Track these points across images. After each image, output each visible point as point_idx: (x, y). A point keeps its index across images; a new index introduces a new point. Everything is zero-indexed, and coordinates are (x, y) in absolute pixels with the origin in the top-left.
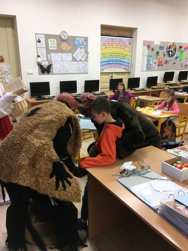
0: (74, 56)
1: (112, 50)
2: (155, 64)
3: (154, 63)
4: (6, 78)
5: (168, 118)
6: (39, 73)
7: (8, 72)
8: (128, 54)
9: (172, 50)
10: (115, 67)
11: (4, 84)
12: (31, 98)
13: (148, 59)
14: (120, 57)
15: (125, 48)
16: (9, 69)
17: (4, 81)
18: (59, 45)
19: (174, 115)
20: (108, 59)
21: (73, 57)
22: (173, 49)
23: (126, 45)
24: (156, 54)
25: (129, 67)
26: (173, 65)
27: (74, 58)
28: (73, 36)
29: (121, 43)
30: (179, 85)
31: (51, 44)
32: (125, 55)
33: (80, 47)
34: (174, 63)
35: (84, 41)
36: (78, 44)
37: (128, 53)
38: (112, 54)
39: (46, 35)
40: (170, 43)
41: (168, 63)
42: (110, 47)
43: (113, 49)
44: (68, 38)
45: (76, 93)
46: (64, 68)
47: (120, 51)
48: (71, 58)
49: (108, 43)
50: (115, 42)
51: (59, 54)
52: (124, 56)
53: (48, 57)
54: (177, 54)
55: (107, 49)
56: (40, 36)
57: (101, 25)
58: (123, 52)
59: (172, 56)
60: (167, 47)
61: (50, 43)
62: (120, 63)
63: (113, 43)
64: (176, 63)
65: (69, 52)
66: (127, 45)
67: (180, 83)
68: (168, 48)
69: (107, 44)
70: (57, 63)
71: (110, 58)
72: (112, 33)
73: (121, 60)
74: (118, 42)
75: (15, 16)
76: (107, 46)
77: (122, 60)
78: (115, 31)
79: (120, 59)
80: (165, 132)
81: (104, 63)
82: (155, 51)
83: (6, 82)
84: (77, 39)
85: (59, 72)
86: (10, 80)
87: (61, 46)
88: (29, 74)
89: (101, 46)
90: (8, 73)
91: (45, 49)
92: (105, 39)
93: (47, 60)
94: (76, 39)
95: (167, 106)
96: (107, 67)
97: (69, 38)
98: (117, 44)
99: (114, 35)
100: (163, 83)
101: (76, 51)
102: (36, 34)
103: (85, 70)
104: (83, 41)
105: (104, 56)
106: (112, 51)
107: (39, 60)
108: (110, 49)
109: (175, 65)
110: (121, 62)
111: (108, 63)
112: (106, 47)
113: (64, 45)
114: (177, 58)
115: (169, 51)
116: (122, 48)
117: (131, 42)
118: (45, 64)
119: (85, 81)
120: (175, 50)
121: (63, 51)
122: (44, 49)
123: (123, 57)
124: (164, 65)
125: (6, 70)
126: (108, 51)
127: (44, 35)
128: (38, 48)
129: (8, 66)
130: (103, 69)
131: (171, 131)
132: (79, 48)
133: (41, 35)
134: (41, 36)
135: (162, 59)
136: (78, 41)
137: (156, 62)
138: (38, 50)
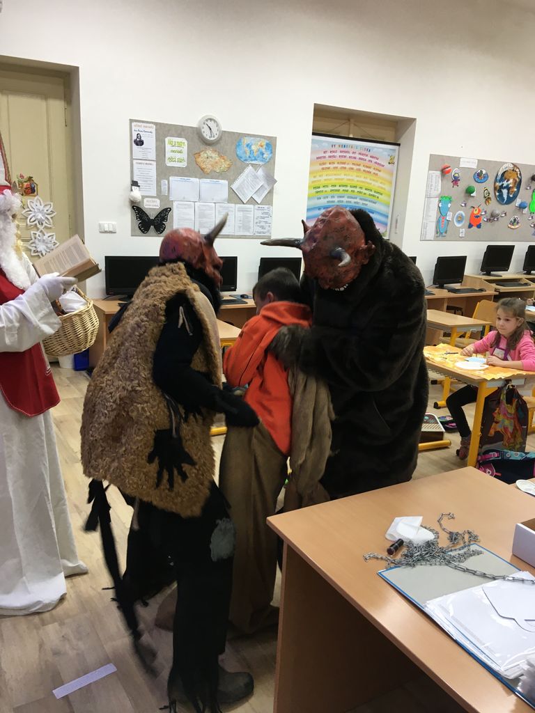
0: (234, 187)
1: (343, 176)
2: (459, 221)
3: (458, 217)
4: (39, 240)
5: (507, 381)
6: (133, 230)
7: (44, 223)
8: (384, 189)
9: (511, 186)
11: (32, 256)
12: (105, 299)
13: (440, 206)
14: (362, 195)
15: (377, 172)
16: (48, 214)
17: (33, 249)
18: (193, 155)
19: (524, 373)
20: (327, 200)
21: (231, 191)
22: (511, 181)
23: (382, 164)
24: (463, 194)
25: (386, 224)
26: (509, 225)
27: (234, 195)
28: (234, 133)
29: (368, 158)
30: (526, 284)
31: (173, 151)
32: (377, 193)
33: (252, 165)
34: (515, 222)
35: (264, 147)
36: (248, 154)
37: (386, 187)
38: (342, 188)
39: (158, 126)
40: (505, 166)
41: (496, 219)
42: (336, 168)
43: (343, 172)
44: (221, 137)
45: (235, 290)
46: (205, 220)
47: (364, 180)
48: (225, 194)
49: (330, 157)
50: (351, 155)
51: (193, 179)
52: (374, 196)
53: (162, 188)
54: (523, 195)
55: (329, 172)
56: (142, 127)
57: (315, 104)
58: (371, 184)
59: (510, 200)
60: (495, 175)
61: (168, 148)
63: (345, 157)
64: (518, 223)
65: (221, 175)
66: (383, 166)
67: (527, 279)
68: (498, 178)
69: (328, 160)
70: (185, 205)
71: (333, 199)
72: (343, 130)
74: (358, 156)
75: (77, 68)
76: (328, 166)
77: (366, 205)
78: (352, 125)
79: (361, 202)
80: (497, 423)
81: (317, 212)
82: (463, 185)
83: (39, 250)
84: (246, 141)
86: (49, 245)
87: (199, 160)
88: (106, 232)
89: (312, 163)
90: (46, 227)
91: (155, 163)
92: (324, 144)
93: (159, 195)
94: (242, 141)
95: (503, 344)
97: (223, 138)
98: (357, 161)
99: (349, 134)
100: (480, 274)
101: (240, 173)
102: (131, 121)
103: (263, 227)
104: (262, 146)
105: (317, 192)
106: (342, 179)
107: (137, 194)
108: (336, 172)
109: (517, 226)
113: (209, 157)
114: (522, 207)
115: (502, 187)
116: (368, 172)
117: (394, 158)
118: (152, 206)
119: (262, 258)
120: (518, 185)
121: (203, 173)
122: (151, 164)
123: (371, 198)
124: (486, 226)
125: (40, 216)
126: (330, 177)
127: (154, 126)
128: (135, 162)
129: (46, 205)
131: (513, 418)
132: (251, 167)
133: (145, 124)
134: (146, 127)
135: (481, 208)
136: (247, 146)
137: (464, 215)
138: (135, 166)
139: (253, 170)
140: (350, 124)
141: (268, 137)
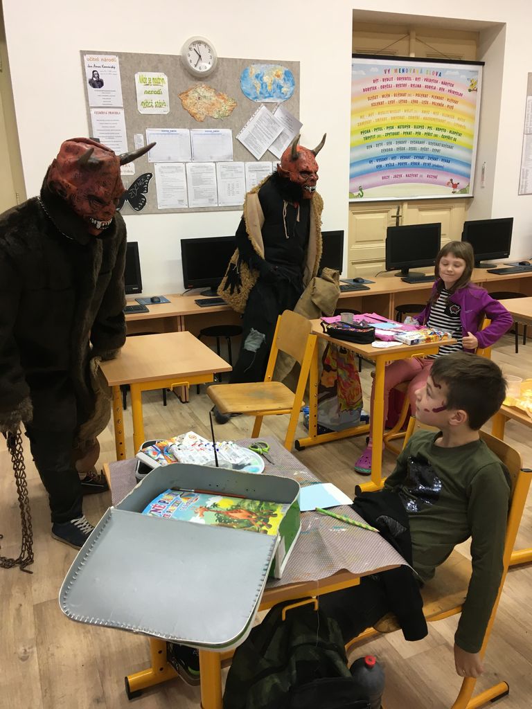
0: (241, 137)
1: (401, 114)
8: (464, 127)
10: (411, 178)
14: (432, 138)
15: (452, 104)
18: (177, 95)
20: (381, 148)
21: (238, 144)
23: (460, 92)
25: (468, 177)
27: (241, 149)
28: (235, 60)
29: (439, 85)
31: (148, 92)
32: (454, 133)
33: (266, 104)
35: (283, 77)
36: (259, 89)
37: (467, 124)
38: (402, 131)
39: (123, 58)
42: (392, 102)
43: (403, 107)
44: (217, 68)
46: (201, 187)
47: (434, 116)
48: (229, 148)
49: (383, 87)
50: (414, 82)
51: (179, 131)
52: (449, 138)
55: (380, 109)
56: (99, 61)
57: (354, 11)
58: (443, 121)
61: (140, 88)
62: (434, 162)
63: (405, 85)
65: (222, 122)
66: (461, 95)
69: (379, 92)
70: (172, 167)
71: (390, 147)
72: (400, 47)
73: (437, 154)
74: (423, 83)
76: (380, 100)
77: (438, 151)
78: (413, 41)
79: (431, 147)
81: (368, 166)
84: (254, 70)
85: (181, 201)
87: (188, 102)
89: (355, 97)
91: (122, 112)
92: (373, 70)
94: (249, 71)
96: (377, 178)
97: (220, 68)
98: (422, 90)
99: (409, 54)
101: (249, 117)
102: (83, 53)
104: (278, 76)
105: (366, 138)
106: (402, 118)
108: (392, 108)
111: (383, 163)
112: (375, 101)
113: (202, 97)
116: (439, 105)
117: (476, 82)
118: (124, 172)
121: (194, 121)
122: (116, 113)
123: (446, 141)
126: (383, 116)
127: (117, 59)
128: (93, 111)
130: (361, 190)
132: (264, 107)
133: (104, 57)
134: (106, 60)
136: (257, 77)
138: (94, 117)
139: (268, 112)
140: (409, 40)
141: (286, 62)
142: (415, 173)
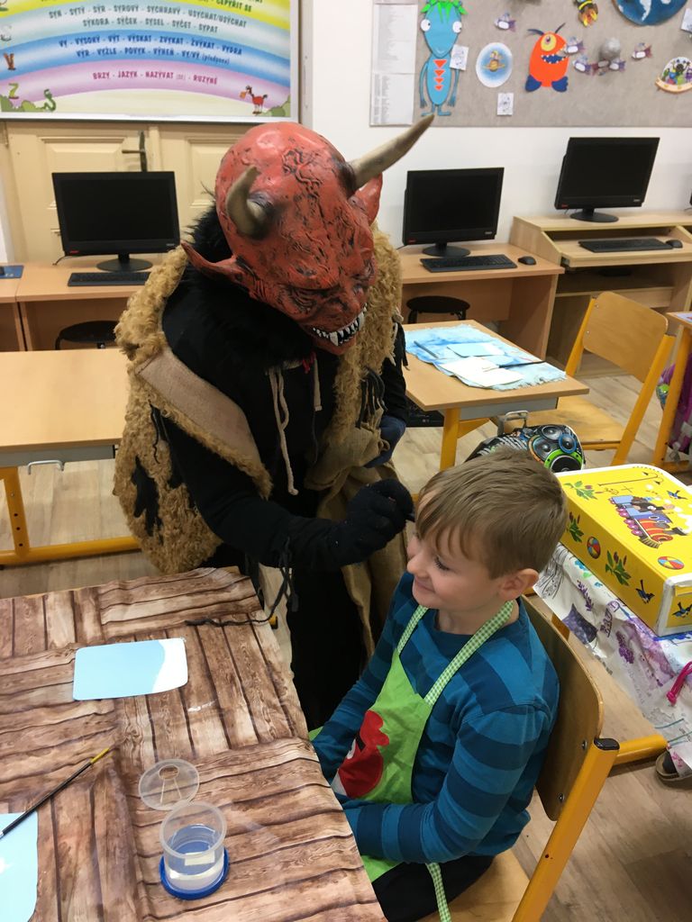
3: (487, 61)
10: (158, 80)
25: (285, 84)
26: (662, 84)
34: (680, 73)
41: (615, 66)
52: (234, 4)
59: (662, 13)
62: (205, 51)
64: (688, 76)
71: (102, 15)
73: (208, 34)
77: (211, 29)
79: (196, 21)
81: (57, 52)
96: (84, 76)
109: (685, 86)
110: (209, 44)
111: (92, 47)
123: (227, 11)
124: (584, 89)
130: (49, 96)
135: (563, 34)
137: (508, 52)
142: (165, 70)
